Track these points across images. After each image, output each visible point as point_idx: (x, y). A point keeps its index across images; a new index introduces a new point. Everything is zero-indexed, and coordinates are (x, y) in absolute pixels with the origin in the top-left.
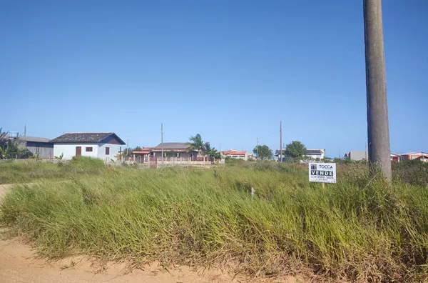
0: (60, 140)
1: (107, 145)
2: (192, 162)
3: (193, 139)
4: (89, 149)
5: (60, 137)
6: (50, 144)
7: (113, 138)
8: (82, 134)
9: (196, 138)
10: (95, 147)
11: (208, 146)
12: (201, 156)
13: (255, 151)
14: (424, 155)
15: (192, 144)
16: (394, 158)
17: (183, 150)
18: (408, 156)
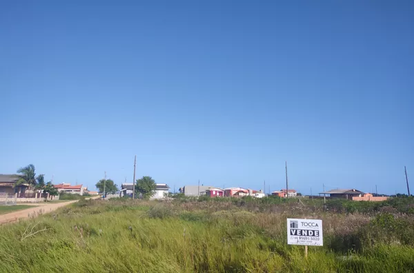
2: (19, 200)
3: (22, 171)
9: (28, 169)
11: (41, 179)
12: (32, 192)
13: (98, 186)
14: (242, 190)
15: (20, 176)
16: (220, 192)
17: (5, 184)
18: (230, 191)
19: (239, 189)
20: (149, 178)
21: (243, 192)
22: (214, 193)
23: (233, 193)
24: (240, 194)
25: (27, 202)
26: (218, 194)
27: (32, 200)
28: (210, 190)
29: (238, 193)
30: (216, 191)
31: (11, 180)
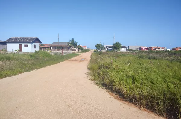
0: (10, 41)
1: (34, 44)
3: (70, 41)
4: (26, 46)
5: (9, 39)
6: (5, 43)
7: (37, 40)
8: (21, 38)
9: (72, 40)
10: (29, 45)
13: (96, 46)
14: (158, 47)
15: (70, 43)
16: (146, 49)
17: (65, 46)
18: (152, 48)
19: (156, 47)
20: (119, 43)
21: (158, 48)
22: (143, 49)
23: (153, 49)
24: (156, 49)
25: (74, 52)
26: (145, 49)
27: (75, 52)
28: (141, 47)
29: (155, 49)
30: (144, 48)
31: (67, 44)
